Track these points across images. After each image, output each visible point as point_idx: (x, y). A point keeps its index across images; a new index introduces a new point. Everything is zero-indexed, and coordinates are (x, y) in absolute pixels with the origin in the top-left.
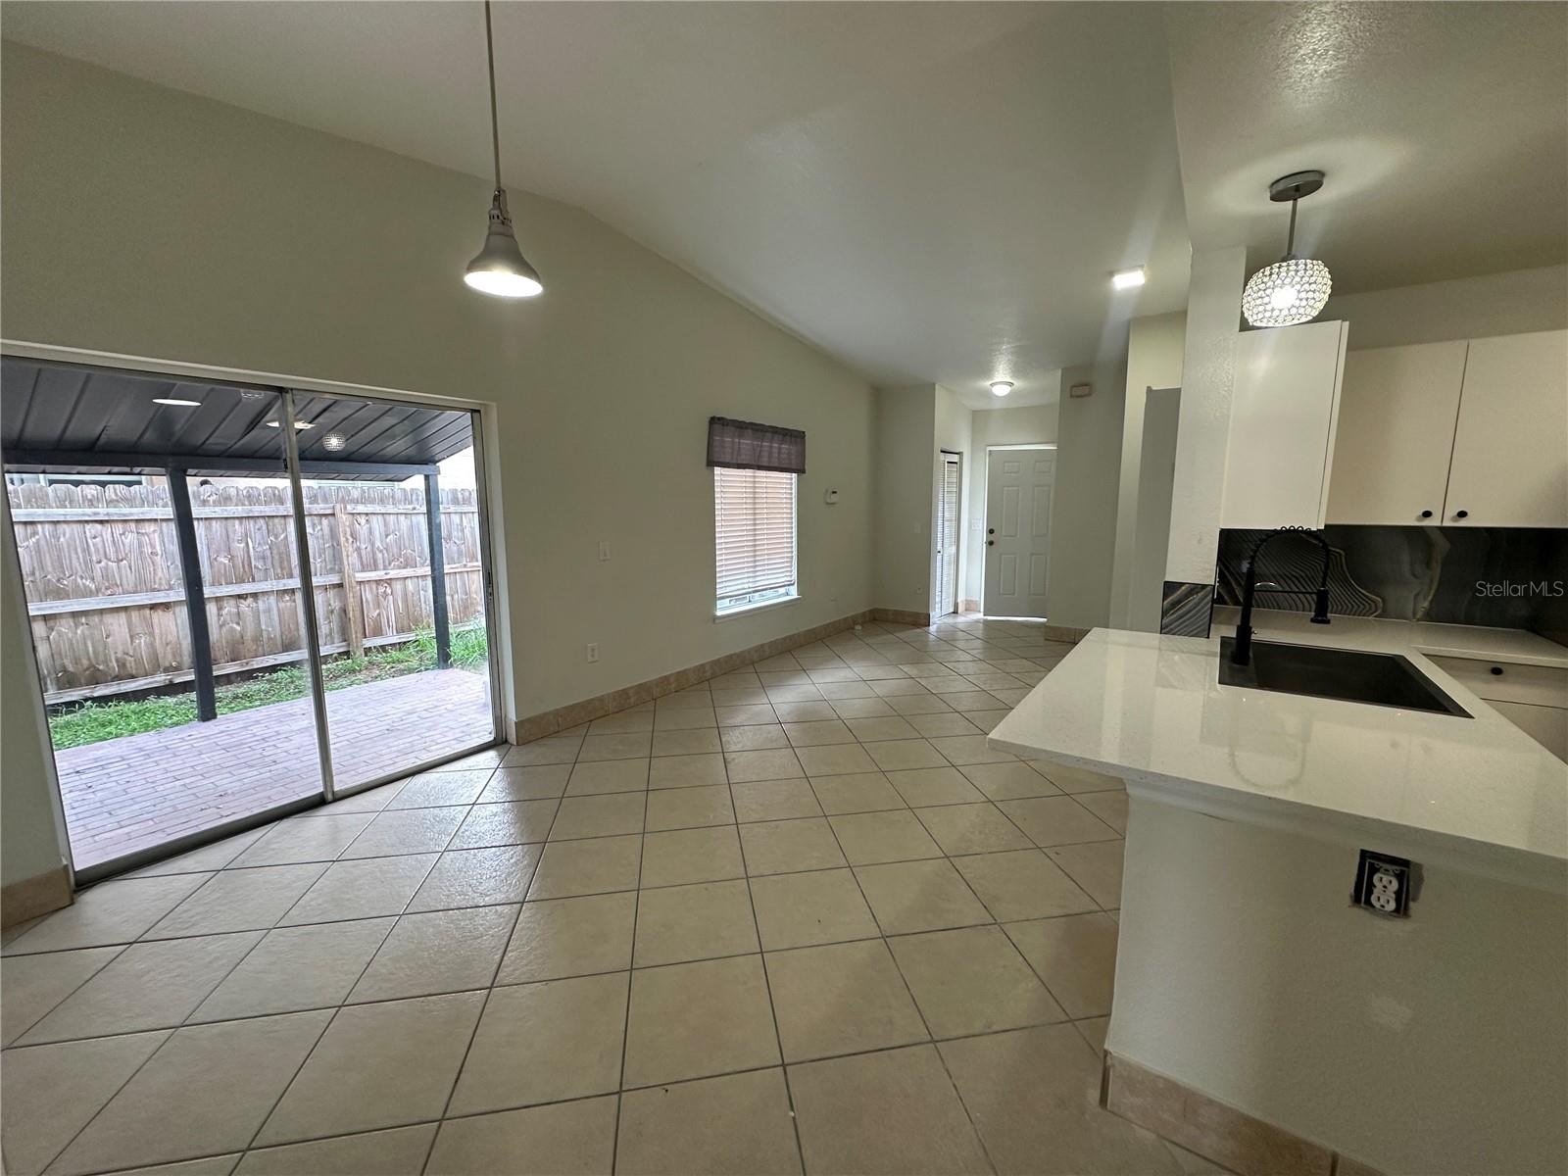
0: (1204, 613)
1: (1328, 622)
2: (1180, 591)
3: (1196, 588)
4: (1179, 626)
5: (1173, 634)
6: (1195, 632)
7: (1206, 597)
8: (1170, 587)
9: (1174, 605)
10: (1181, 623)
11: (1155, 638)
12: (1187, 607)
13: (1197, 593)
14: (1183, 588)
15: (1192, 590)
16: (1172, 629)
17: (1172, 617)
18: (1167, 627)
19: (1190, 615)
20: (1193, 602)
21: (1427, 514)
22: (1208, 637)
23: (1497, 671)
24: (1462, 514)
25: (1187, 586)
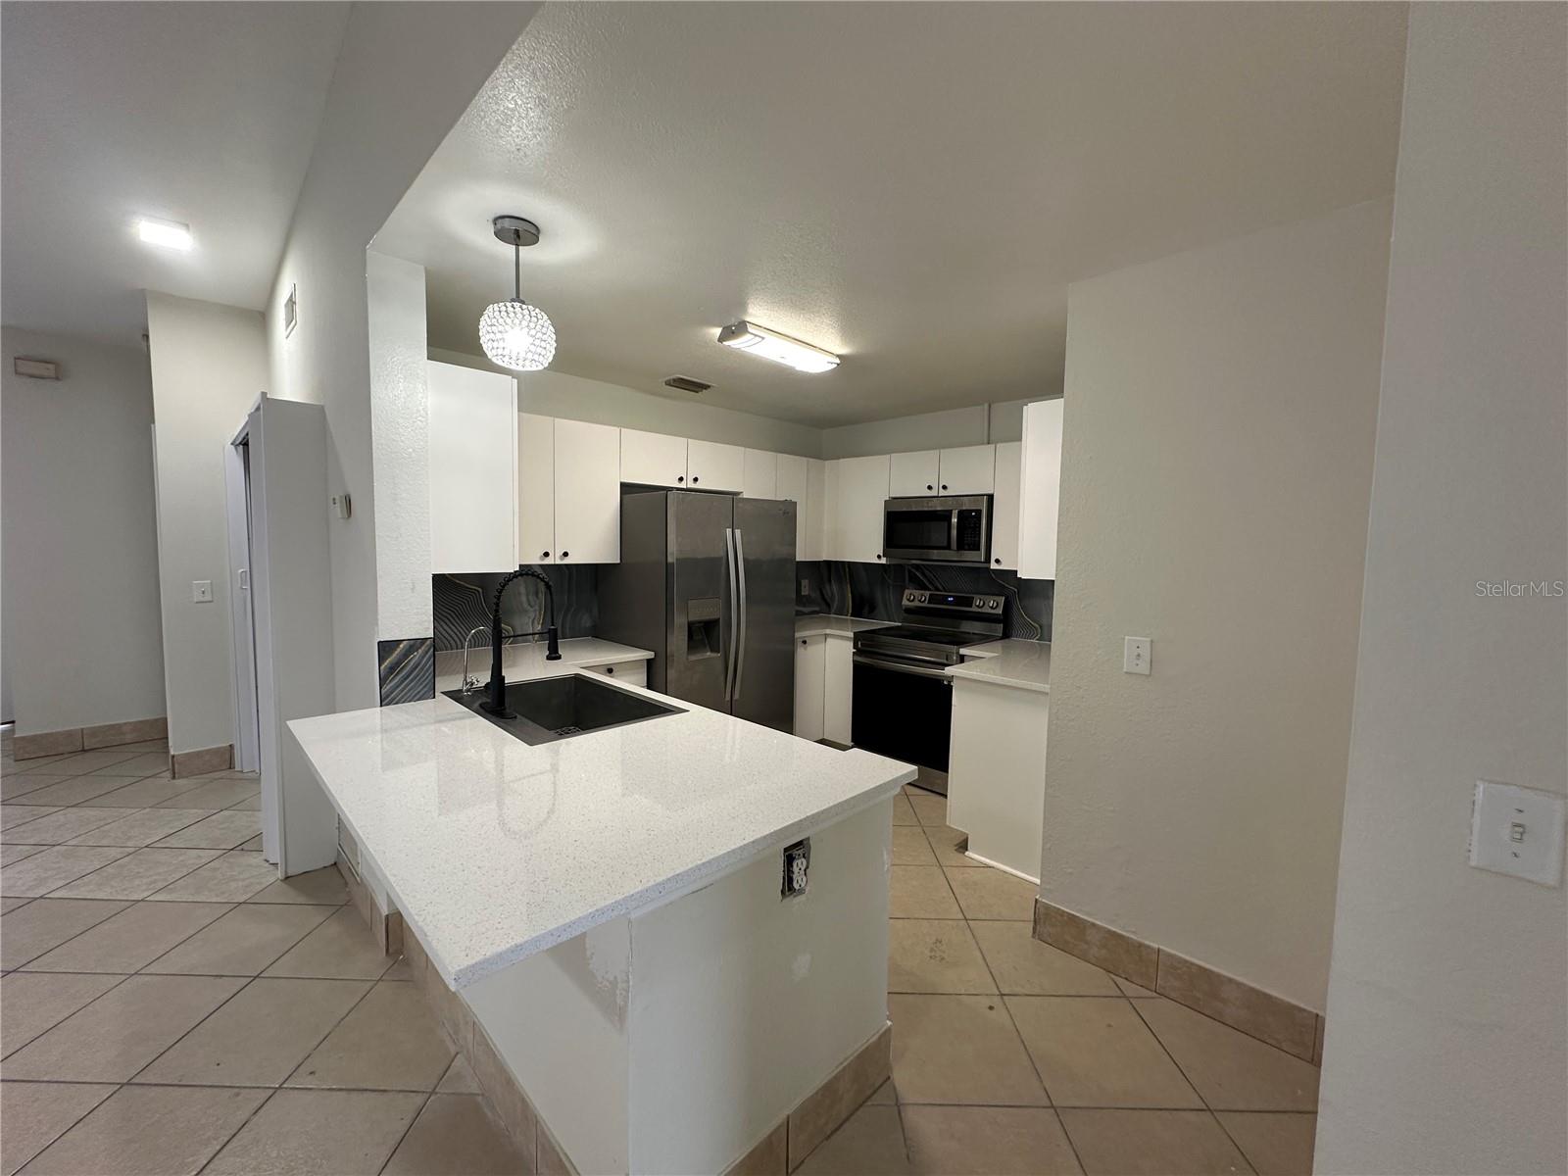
0: (427, 670)
1: (559, 658)
2: (399, 650)
3: (416, 644)
4: (402, 691)
5: (396, 703)
6: (418, 696)
7: (427, 653)
8: (386, 648)
9: (392, 669)
10: (404, 689)
11: (375, 715)
12: (408, 669)
13: (417, 650)
14: (401, 646)
15: (411, 646)
16: (393, 699)
17: (391, 685)
18: (388, 696)
19: (412, 677)
20: (414, 661)
21: (546, 554)
22: (434, 697)
23: (610, 671)
24: (566, 554)
25: (405, 642)
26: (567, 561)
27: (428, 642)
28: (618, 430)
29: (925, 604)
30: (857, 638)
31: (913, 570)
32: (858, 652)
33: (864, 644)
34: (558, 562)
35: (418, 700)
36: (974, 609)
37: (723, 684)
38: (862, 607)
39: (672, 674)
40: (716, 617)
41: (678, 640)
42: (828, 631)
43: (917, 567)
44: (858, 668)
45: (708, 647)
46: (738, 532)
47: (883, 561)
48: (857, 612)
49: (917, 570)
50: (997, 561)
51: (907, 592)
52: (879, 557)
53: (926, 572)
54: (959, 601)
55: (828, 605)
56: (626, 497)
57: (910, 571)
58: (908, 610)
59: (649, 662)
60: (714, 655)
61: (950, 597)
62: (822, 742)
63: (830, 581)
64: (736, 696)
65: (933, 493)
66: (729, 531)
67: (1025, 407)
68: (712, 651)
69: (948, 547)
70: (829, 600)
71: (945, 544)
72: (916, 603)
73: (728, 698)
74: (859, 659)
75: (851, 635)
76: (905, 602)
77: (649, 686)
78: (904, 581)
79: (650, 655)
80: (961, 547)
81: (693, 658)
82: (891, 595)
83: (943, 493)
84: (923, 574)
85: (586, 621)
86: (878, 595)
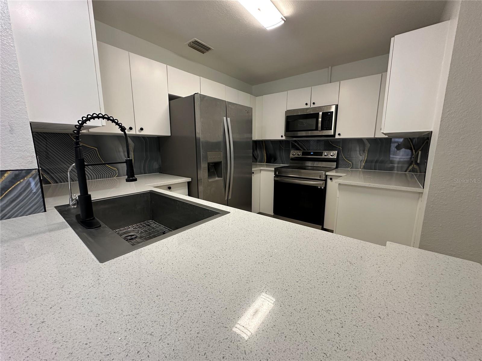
0: (36, 192)
2: (4, 178)
3: (21, 173)
4: (13, 208)
7: (33, 179)
10: (15, 206)
12: (16, 192)
13: (22, 178)
15: (17, 175)
16: (6, 214)
17: (3, 203)
19: (21, 198)
20: (21, 186)
21: (131, 129)
22: (45, 211)
23: (170, 188)
24: (142, 129)
25: (9, 172)
26: (143, 133)
27: (34, 172)
28: (166, 65)
29: (301, 156)
30: (276, 170)
31: (294, 143)
32: (276, 176)
33: (278, 173)
34: (138, 133)
35: (30, 214)
36: (323, 157)
37: (224, 193)
38: (270, 160)
39: (201, 188)
40: (221, 161)
41: (203, 173)
42: (262, 168)
43: (295, 141)
44: (276, 183)
45: (216, 175)
46: (229, 119)
47: (284, 138)
48: (268, 161)
49: (295, 142)
50: (339, 134)
51: (292, 152)
52: (282, 136)
53: (300, 143)
54: (315, 154)
55: (256, 159)
56: (171, 101)
57: (292, 143)
58: (292, 159)
59: (189, 183)
60: (219, 179)
61: (312, 152)
62: (260, 213)
63: (257, 149)
64: (230, 198)
65: (308, 106)
66: (225, 118)
67: (392, 39)
68: (218, 177)
69: (317, 129)
70: (256, 158)
71: (314, 128)
72: (296, 156)
73: (226, 198)
74: (276, 179)
75: (273, 169)
76: (291, 156)
77: (190, 194)
78: (289, 148)
79: (189, 180)
80: (323, 129)
81: (210, 180)
82: (284, 154)
83: (313, 106)
84: (298, 144)
85: (156, 166)
86: (278, 154)
